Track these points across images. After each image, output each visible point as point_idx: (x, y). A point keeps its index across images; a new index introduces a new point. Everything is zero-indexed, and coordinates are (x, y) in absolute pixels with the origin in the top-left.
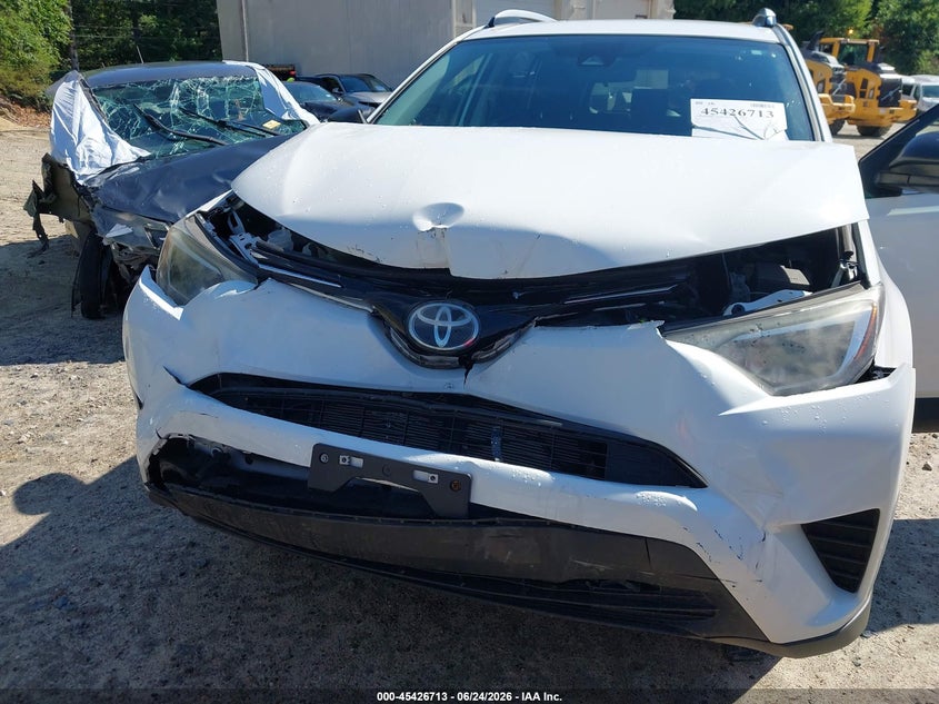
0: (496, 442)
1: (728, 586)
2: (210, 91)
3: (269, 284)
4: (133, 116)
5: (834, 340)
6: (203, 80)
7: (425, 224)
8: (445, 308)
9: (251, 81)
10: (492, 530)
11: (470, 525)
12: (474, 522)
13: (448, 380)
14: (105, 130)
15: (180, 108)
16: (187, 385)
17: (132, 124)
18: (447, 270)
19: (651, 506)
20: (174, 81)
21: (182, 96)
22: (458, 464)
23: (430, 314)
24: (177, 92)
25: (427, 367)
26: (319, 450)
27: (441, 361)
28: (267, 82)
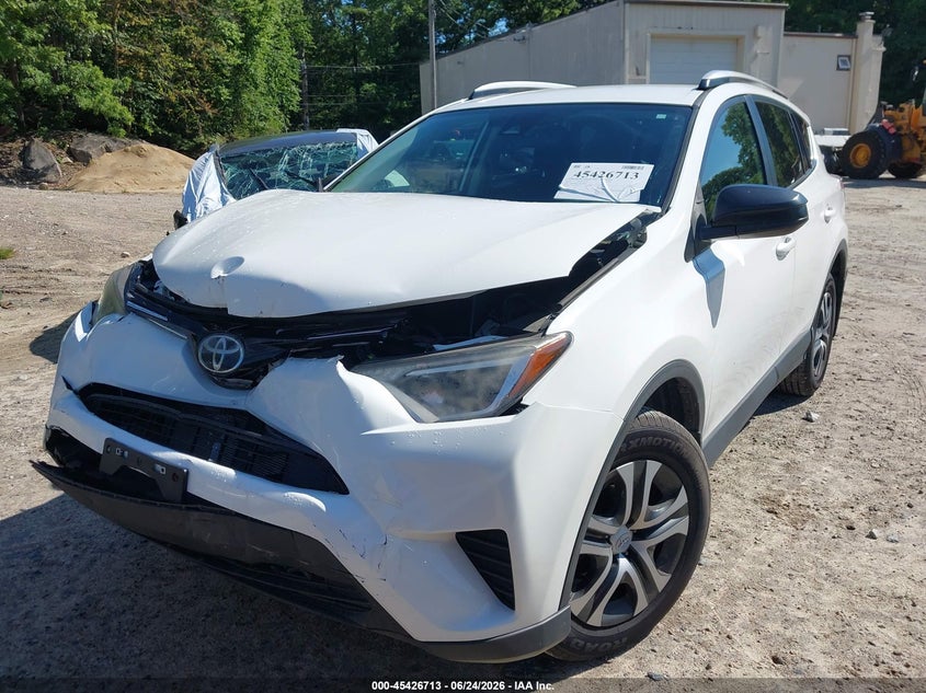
0: (216, 446)
1: (359, 580)
2: (315, 156)
3: (131, 317)
4: (248, 178)
5: (488, 380)
6: (309, 147)
7: (217, 272)
8: (223, 339)
9: (351, 146)
10: (196, 515)
11: (180, 508)
12: (184, 506)
13: (233, 398)
14: (222, 190)
15: (285, 171)
16: (75, 392)
17: (244, 186)
18: (226, 309)
19: (291, 505)
20: (285, 148)
21: (290, 162)
22: (182, 461)
23: (212, 344)
24: (287, 158)
25: (225, 387)
26: (110, 443)
27: (239, 383)
28: (364, 147)
